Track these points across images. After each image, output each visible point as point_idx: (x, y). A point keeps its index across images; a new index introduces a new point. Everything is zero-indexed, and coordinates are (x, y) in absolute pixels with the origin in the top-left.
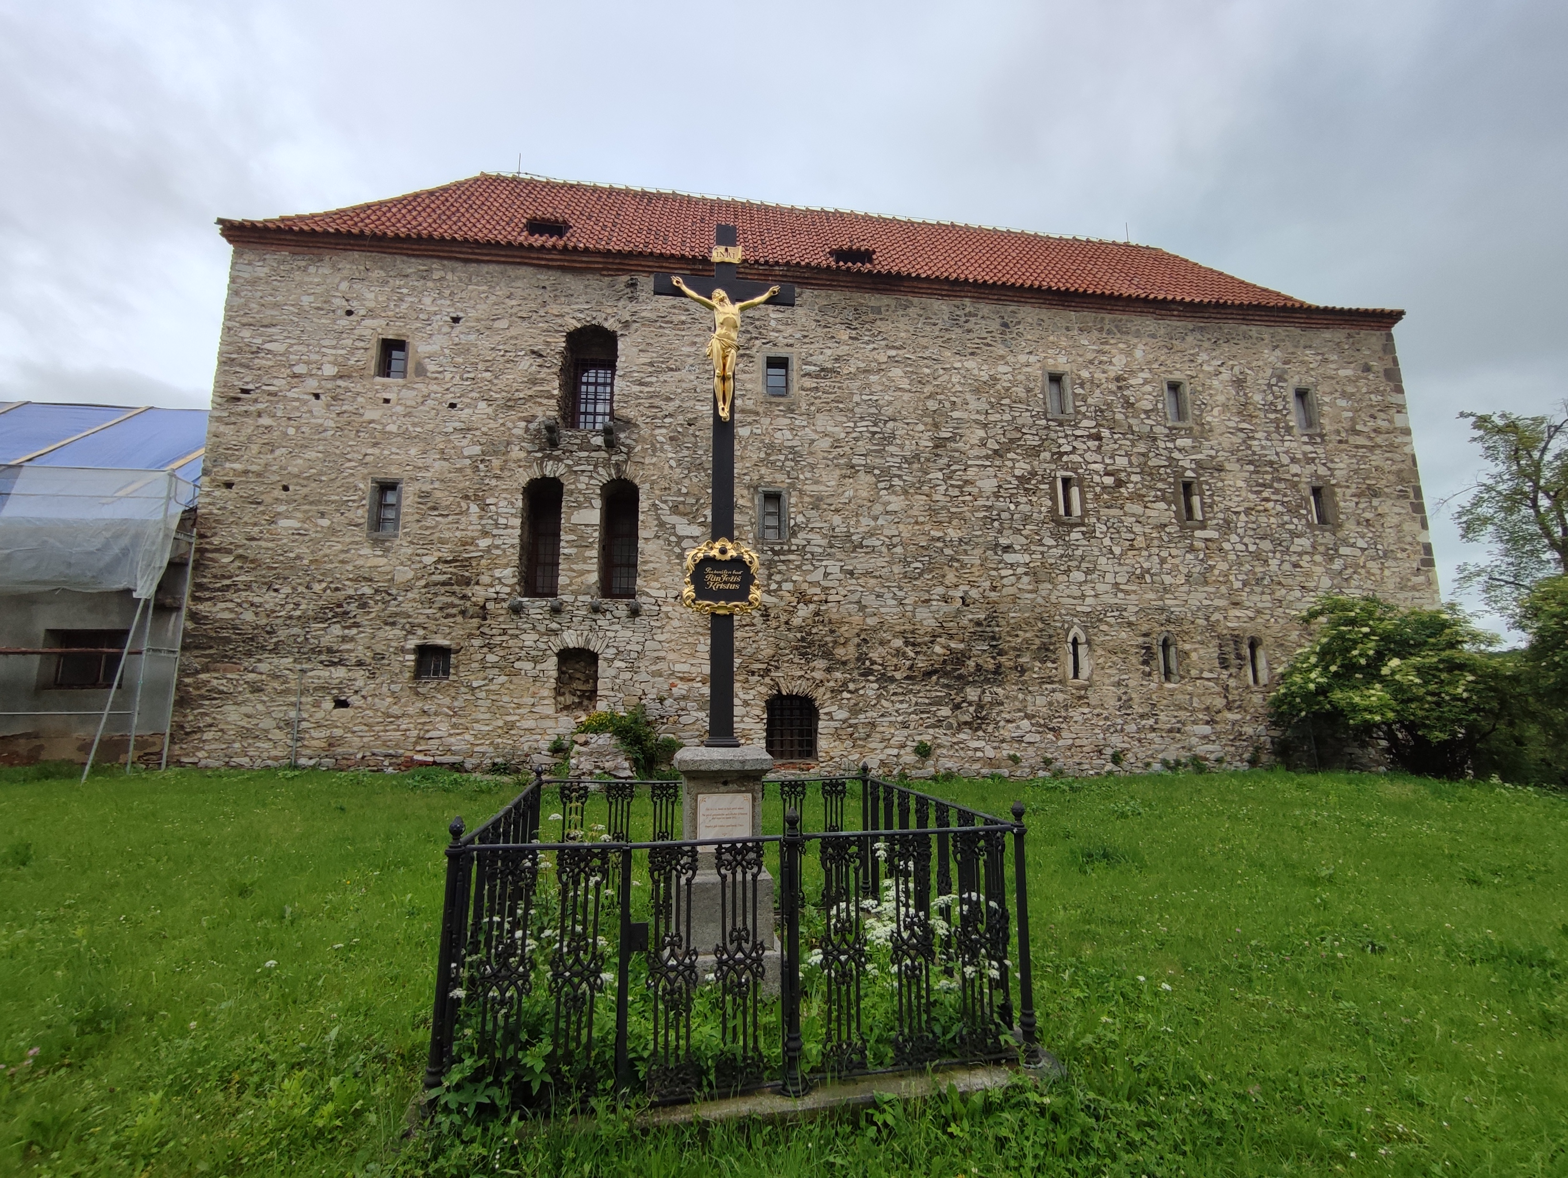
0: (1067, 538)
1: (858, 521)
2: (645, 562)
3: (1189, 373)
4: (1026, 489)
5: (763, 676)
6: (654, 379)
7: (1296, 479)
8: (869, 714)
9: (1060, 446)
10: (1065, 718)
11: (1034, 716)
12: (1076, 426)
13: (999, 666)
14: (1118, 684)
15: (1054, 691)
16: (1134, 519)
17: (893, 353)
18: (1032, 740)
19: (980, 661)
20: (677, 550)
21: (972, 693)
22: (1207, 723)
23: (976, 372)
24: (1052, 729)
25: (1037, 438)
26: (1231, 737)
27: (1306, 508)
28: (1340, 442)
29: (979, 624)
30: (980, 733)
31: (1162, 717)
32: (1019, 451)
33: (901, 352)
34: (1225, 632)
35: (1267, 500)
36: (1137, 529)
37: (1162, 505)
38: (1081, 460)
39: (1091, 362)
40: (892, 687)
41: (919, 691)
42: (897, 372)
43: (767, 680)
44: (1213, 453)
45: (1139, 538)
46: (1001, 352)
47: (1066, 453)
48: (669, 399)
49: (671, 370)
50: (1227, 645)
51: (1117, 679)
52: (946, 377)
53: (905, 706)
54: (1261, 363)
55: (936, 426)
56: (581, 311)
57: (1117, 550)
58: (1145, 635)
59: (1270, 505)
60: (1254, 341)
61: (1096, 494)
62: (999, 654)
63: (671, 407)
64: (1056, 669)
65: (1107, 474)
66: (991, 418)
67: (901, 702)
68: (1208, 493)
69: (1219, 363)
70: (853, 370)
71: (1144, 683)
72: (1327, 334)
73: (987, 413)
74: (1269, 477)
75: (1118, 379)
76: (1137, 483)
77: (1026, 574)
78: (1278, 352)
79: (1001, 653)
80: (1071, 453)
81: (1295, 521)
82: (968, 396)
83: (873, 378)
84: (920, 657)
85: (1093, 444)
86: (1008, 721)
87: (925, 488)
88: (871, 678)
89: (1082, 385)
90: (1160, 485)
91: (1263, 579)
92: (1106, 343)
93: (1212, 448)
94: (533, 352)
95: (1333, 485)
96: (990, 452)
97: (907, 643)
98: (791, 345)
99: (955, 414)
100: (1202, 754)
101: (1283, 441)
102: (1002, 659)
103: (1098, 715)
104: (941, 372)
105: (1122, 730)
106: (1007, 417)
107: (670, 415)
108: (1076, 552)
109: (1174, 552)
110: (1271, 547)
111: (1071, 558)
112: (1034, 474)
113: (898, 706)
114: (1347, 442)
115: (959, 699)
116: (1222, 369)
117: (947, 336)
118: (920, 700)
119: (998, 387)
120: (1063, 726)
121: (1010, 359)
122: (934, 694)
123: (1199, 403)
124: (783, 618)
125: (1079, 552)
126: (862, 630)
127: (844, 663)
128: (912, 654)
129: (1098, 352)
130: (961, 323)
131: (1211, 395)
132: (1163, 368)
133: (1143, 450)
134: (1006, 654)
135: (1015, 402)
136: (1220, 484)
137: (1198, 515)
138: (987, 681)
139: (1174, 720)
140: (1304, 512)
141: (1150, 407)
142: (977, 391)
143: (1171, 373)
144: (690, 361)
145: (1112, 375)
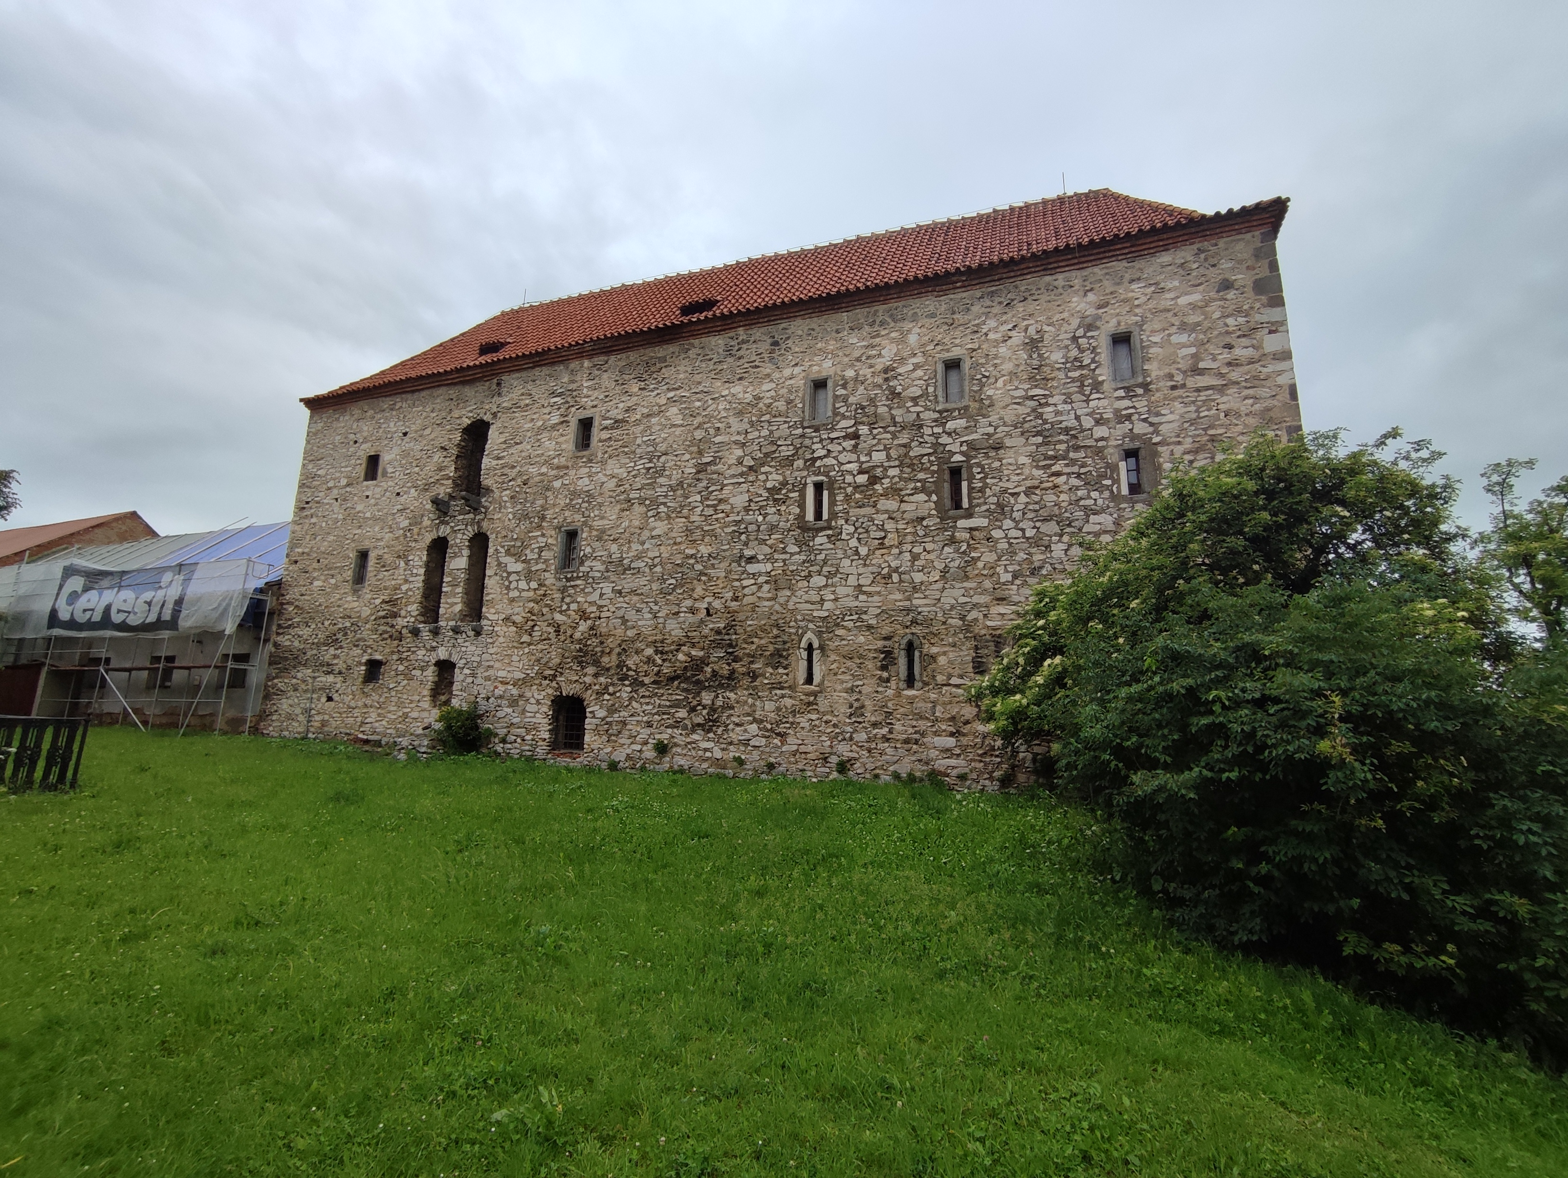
0: (811, 544)
1: (630, 547)
2: (488, 594)
3: (970, 346)
4: (775, 500)
5: (551, 680)
6: (505, 453)
7: (1100, 444)
8: (622, 714)
9: (814, 452)
10: (792, 723)
11: (762, 721)
12: (833, 429)
13: (733, 672)
14: (851, 690)
15: (783, 696)
16: (886, 516)
17: (671, 394)
18: (757, 744)
19: (716, 668)
20: (507, 583)
21: (707, 698)
22: (952, 735)
23: (741, 396)
24: (778, 734)
25: (791, 448)
26: (980, 752)
27: (1111, 478)
28: (1173, 388)
29: (718, 632)
30: (711, 735)
31: (898, 727)
32: (773, 464)
33: (678, 392)
34: (983, 632)
35: (1058, 474)
36: (890, 526)
37: (922, 497)
38: (835, 462)
39: (858, 360)
40: (642, 691)
41: (663, 695)
42: (674, 410)
43: (554, 684)
44: (991, 430)
45: (890, 536)
46: (768, 371)
47: (820, 458)
48: (513, 467)
49: (517, 444)
50: (987, 647)
51: (850, 685)
52: (714, 406)
53: (650, 707)
54: (1065, 315)
55: (700, 453)
56: (471, 411)
57: (863, 551)
58: (885, 639)
59: (1063, 479)
60: (1060, 290)
61: (847, 495)
62: (734, 661)
63: (513, 473)
64: (787, 675)
65: (861, 472)
66: (750, 437)
67: (647, 704)
68: (978, 476)
69: (1010, 326)
70: (638, 417)
71: (880, 689)
72: (1165, 258)
73: (747, 432)
74: (1063, 447)
75: (886, 370)
76: (894, 477)
77: (767, 582)
78: (1091, 297)
79: (736, 660)
80: (825, 456)
81: (1095, 495)
82: (731, 420)
83: (654, 420)
84: (667, 664)
85: (848, 444)
86: (737, 725)
87: (685, 512)
88: (627, 682)
89: (844, 386)
90: (921, 476)
91: (1041, 568)
92: (878, 336)
93: (990, 425)
94: (442, 448)
95: (1155, 444)
96: (745, 469)
97: (657, 652)
98: (596, 406)
99: (718, 439)
100: (942, 769)
101: (1087, 401)
102: (736, 665)
103: (826, 722)
104: (710, 402)
105: (851, 739)
106: (765, 432)
107: (513, 479)
108: (818, 557)
109: (930, 546)
110: (1057, 529)
111: (812, 563)
112: (784, 484)
113: (645, 707)
114: (1184, 386)
115: (695, 703)
116: (1013, 333)
117: (720, 368)
118: (663, 703)
119: (761, 405)
120: (790, 731)
121: (776, 375)
122: (674, 697)
123: (979, 377)
124: (569, 633)
125: (822, 556)
126: (623, 641)
127: (608, 670)
128: (659, 662)
129: (867, 347)
130: (733, 352)
131: (995, 366)
132: (939, 348)
133: (905, 441)
134: (741, 660)
135: (775, 416)
136: (997, 464)
137: (965, 504)
138: (721, 686)
139: (911, 730)
140: (1108, 482)
141: (919, 393)
142: (740, 413)
143: (948, 351)
144: (529, 434)
145: (879, 367)
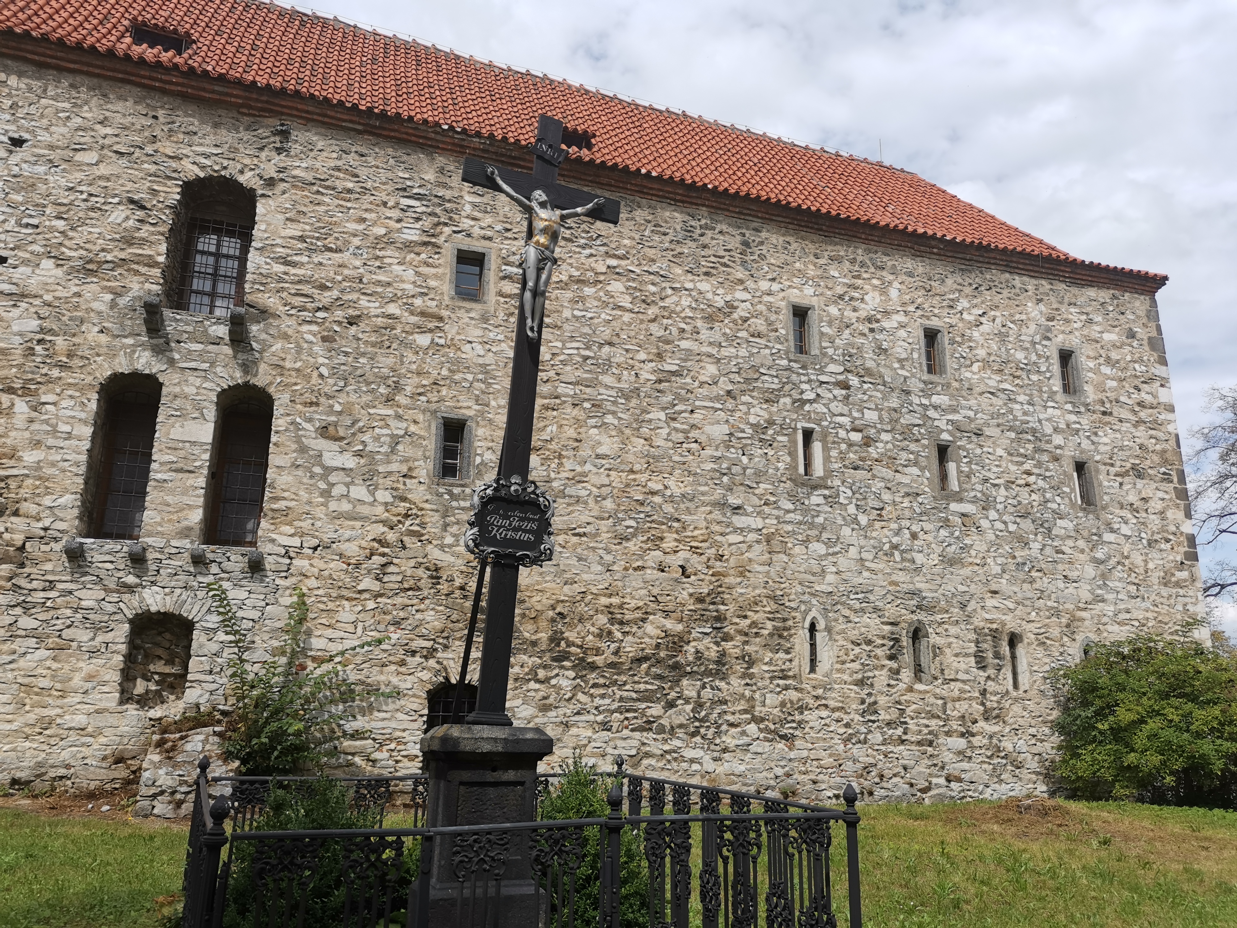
0: (807, 502)
2: (276, 499)
3: (947, 320)
4: (761, 440)
5: (426, 658)
6: (305, 259)
7: (1058, 451)
8: (561, 711)
9: (802, 392)
10: (800, 723)
11: (762, 720)
12: (821, 371)
13: (723, 654)
14: (860, 683)
15: (786, 688)
16: (882, 484)
17: (613, 262)
18: (760, 750)
19: (701, 647)
20: (323, 485)
21: (690, 688)
22: (962, 735)
23: (710, 296)
24: (784, 737)
25: (776, 380)
26: (989, 753)
27: (1069, 486)
28: (1104, 413)
29: (700, 600)
30: (698, 739)
31: (912, 725)
32: (755, 394)
33: (623, 263)
34: (982, 624)
35: (1028, 473)
36: (887, 496)
37: (915, 471)
38: (825, 410)
39: (841, 297)
40: (592, 677)
41: (625, 683)
42: (616, 287)
44: (971, 414)
45: (888, 508)
46: (740, 275)
47: (809, 401)
48: (323, 288)
49: (330, 250)
50: (985, 641)
51: (860, 676)
52: (675, 298)
53: (607, 701)
54: (1024, 317)
55: (660, 356)
56: (207, 156)
57: (863, 520)
58: (892, 624)
59: (1032, 479)
60: (1018, 291)
61: (841, 453)
62: (723, 640)
63: (326, 298)
64: (791, 661)
65: (855, 430)
66: (725, 352)
67: (603, 696)
68: (965, 460)
69: (980, 312)
71: (893, 682)
72: (1092, 292)
73: (720, 346)
74: (1030, 447)
75: (869, 320)
76: (887, 443)
77: (758, 542)
78: (1042, 307)
79: (727, 638)
80: (814, 401)
81: (1058, 499)
82: (699, 324)
83: (588, 291)
84: (629, 638)
85: (839, 392)
86: (732, 725)
87: (645, 431)
88: (566, 663)
89: (830, 324)
90: (913, 447)
91: (1024, 564)
92: (858, 277)
93: (970, 409)
94: (132, 201)
95: (1097, 462)
96: (722, 393)
97: (612, 621)
99: (684, 344)
100: (956, 773)
101: (1045, 407)
102: (728, 645)
103: (838, 721)
104: (670, 292)
105: (865, 742)
106: (743, 352)
107: (325, 309)
108: (817, 520)
109: (927, 526)
110: (1032, 527)
111: (812, 526)
112: (771, 423)
113: (598, 701)
114: (1111, 414)
115: (673, 695)
116: (983, 320)
117: (679, 250)
118: (625, 694)
119: (735, 316)
120: (797, 733)
121: (750, 284)
122: (642, 687)
123: (957, 355)
124: (458, 582)
125: (820, 520)
126: (558, 601)
127: (534, 644)
128: (618, 635)
129: (849, 286)
130: (696, 236)
131: (971, 348)
132: (920, 312)
133: (894, 405)
134: (732, 639)
135: (753, 336)
136: (978, 451)
137: (954, 485)
138: (708, 673)
139: (926, 731)
140: (1067, 489)
141: (904, 355)
142: (710, 319)
143: (928, 318)
144: (356, 241)
145: (863, 314)
